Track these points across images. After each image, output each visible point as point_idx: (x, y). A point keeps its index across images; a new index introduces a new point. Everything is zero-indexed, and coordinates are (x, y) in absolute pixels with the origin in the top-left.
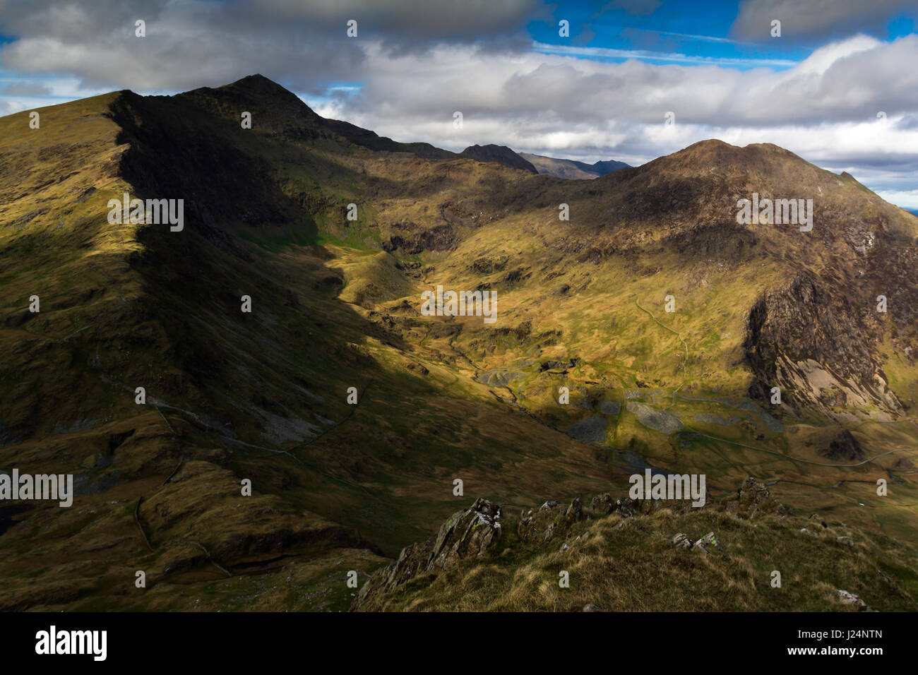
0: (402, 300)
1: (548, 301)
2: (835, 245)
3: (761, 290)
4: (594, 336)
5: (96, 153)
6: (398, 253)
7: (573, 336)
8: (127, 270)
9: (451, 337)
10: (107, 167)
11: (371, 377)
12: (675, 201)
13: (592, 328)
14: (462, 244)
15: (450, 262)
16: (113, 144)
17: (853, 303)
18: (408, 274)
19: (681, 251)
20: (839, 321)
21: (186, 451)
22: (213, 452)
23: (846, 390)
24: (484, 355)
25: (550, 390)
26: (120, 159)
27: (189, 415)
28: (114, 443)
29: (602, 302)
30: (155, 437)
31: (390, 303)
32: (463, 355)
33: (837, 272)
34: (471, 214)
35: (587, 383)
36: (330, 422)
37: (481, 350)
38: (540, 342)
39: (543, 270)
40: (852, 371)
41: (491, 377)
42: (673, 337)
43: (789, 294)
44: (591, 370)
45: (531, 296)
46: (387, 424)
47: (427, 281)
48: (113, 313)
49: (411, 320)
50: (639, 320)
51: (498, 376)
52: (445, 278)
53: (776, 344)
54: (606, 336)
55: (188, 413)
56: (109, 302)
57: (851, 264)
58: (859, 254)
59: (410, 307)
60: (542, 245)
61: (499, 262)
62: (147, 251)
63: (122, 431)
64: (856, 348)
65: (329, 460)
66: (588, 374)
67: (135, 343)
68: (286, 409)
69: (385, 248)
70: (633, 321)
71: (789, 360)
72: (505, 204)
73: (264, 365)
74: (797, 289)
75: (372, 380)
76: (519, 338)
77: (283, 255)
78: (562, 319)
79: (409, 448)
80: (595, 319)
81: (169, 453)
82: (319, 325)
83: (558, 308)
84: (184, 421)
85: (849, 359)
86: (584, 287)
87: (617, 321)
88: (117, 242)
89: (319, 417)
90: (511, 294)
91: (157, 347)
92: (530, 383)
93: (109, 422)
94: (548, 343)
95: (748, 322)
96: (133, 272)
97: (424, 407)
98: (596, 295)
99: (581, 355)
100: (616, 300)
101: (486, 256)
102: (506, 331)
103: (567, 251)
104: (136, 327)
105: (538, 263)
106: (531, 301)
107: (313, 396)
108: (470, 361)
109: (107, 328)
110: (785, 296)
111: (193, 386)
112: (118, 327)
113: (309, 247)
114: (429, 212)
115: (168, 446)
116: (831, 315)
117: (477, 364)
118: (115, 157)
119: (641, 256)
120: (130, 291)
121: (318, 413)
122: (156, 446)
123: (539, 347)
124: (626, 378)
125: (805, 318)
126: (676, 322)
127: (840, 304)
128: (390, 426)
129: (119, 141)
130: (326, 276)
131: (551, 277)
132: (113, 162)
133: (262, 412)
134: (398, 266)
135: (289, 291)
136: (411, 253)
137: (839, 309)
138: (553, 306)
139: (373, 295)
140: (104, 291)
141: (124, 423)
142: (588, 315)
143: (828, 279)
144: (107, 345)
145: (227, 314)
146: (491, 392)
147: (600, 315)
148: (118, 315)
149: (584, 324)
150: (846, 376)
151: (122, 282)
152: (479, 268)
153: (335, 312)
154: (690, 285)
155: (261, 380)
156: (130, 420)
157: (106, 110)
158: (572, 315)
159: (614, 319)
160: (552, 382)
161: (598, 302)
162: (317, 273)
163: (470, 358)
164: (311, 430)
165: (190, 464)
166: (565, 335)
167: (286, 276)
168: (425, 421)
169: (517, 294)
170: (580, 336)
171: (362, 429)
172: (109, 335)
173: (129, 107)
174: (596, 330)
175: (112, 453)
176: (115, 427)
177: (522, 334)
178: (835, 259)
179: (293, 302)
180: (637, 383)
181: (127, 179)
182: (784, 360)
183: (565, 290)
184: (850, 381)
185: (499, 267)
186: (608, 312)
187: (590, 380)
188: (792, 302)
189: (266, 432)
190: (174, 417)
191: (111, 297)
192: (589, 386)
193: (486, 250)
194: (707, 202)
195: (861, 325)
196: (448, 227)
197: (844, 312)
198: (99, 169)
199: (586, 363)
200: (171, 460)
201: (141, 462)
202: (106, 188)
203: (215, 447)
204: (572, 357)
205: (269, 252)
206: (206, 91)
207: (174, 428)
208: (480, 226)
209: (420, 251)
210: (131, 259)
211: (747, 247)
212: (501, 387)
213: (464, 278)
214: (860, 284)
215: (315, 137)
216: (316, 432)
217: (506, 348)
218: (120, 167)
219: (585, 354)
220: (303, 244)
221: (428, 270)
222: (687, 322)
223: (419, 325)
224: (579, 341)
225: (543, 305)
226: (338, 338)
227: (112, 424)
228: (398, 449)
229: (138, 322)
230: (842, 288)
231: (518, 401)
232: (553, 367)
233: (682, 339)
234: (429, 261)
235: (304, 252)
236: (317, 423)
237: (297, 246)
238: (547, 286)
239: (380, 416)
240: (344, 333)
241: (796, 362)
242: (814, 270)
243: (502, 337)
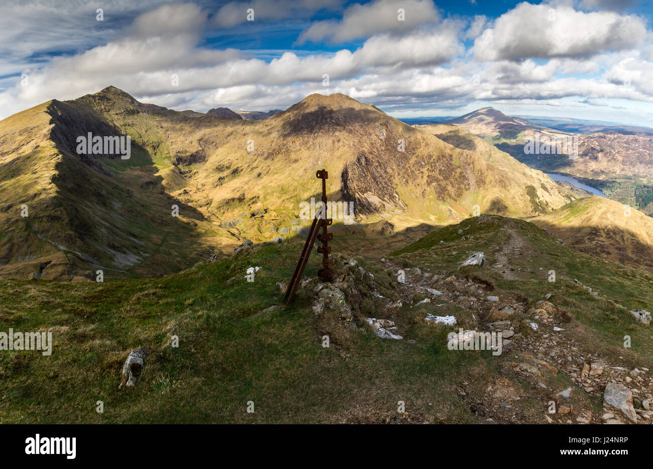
0: (183, 189)
1: (252, 181)
2: (371, 137)
3: (345, 163)
4: (274, 196)
5: (41, 129)
6: (180, 166)
7: (265, 197)
8: (50, 183)
9: (208, 206)
10: (45, 135)
11: (168, 230)
12: (303, 125)
13: (273, 192)
14: (210, 158)
15: (205, 168)
16: (48, 125)
17: (382, 163)
18: (185, 176)
19: (309, 149)
20: (378, 172)
21: (74, 272)
22: (87, 272)
23: (384, 203)
24: (224, 213)
25: (256, 226)
26: (51, 131)
27: (77, 254)
28: (42, 267)
29: (276, 179)
30: (60, 264)
31: (177, 191)
32: (214, 214)
33: (374, 150)
34: (213, 143)
35: (273, 220)
36: (147, 255)
37: (222, 211)
38: (249, 203)
39: (248, 166)
40: (386, 194)
41: (228, 224)
42: (309, 191)
43: (356, 163)
44: (274, 214)
45: (244, 180)
46: (176, 253)
47: (195, 179)
48: (43, 204)
49: (188, 199)
50: (293, 185)
51: (231, 223)
52: (203, 177)
53: (354, 187)
54: (279, 195)
55: (77, 253)
56: (41, 199)
57: (378, 145)
58: (381, 140)
59: (187, 193)
60: (246, 154)
61: (228, 165)
62: (59, 174)
63: (46, 261)
64: (386, 183)
65: (146, 274)
66: (273, 215)
67: (53, 218)
68: (125, 249)
69: (174, 164)
70: (291, 186)
71: (360, 194)
72: (228, 136)
73: (114, 228)
74: (359, 160)
75: (169, 232)
76: (240, 202)
77: (126, 172)
78: (259, 190)
79: (188, 265)
80: (274, 188)
81: (66, 272)
82: (142, 206)
83: (257, 184)
84: (73, 256)
85: (384, 188)
86: (268, 172)
87: (283, 187)
88: (47, 170)
89: (141, 253)
90: (235, 180)
91: (62, 220)
92: (247, 224)
93: (41, 257)
94: (253, 203)
95: (341, 179)
96: (53, 184)
97: (195, 243)
98: (273, 175)
99: (269, 207)
100: (282, 177)
101: (221, 163)
102: (233, 200)
103: (258, 155)
104: (54, 210)
105: (246, 163)
106: (243, 183)
107: (139, 242)
108: (218, 217)
109: (41, 212)
110: (354, 164)
111: (79, 240)
112: (45, 211)
113: (139, 167)
114: (193, 144)
115: (65, 269)
116: (374, 170)
117: (221, 218)
118: (49, 130)
119: (291, 153)
120: (51, 193)
121: (141, 251)
122: (60, 269)
123: (249, 205)
124: (290, 215)
125: (364, 173)
126: (309, 183)
127: (377, 164)
128: (178, 255)
129: (51, 123)
130: (146, 181)
131: (252, 169)
132: (47, 133)
133: (113, 252)
134: (181, 173)
135: (129, 190)
136: (186, 165)
137: (377, 166)
138: (254, 184)
139: (169, 189)
140: (40, 194)
141: (47, 258)
142: (270, 186)
143: (371, 153)
144: (40, 220)
145: (97, 203)
146: (228, 231)
147: (276, 185)
148: (45, 205)
149: (269, 191)
150: (384, 197)
151: (48, 189)
152: (219, 169)
153: (151, 199)
154: (314, 165)
155: (112, 236)
156: (50, 256)
157: (46, 110)
158: (264, 187)
159: (282, 186)
160: (257, 222)
161: (275, 179)
162: (142, 180)
163: (217, 215)
164: (138, 260)
165: (76, 278)
166: (261, 197)
167: (128, 182)
168: (196, 250)
169: (237, 180)
170: (268, 197)
171: (163, 257)
172: (41, 215)
173: (55, 107)
174: (275, 193)
175: (41, 272)
176: (43, 260)
177: (241, 200)
178: (372, 144)
179: (130, 194)
180: (296, 216)
181: (53, 141)
182: (359, 194)
183: (259, 175)
184: (385, 199)
185: (228, 168)
186: (280, 183)
187: (274, 218)
188: (358, 166)
189: (115, 261)
190: (69, 255)
191: (43, 196)
192: (274, 221)
193: (221, 159)
194: (316, 124)
195: (386, 172)
196: (203, 150)
197: (379, 167)
198: (42, 137)
199: (272, 210)
200: (67, 276)
201: (53, 277)
202: (45, 145)
203: (89, 270)
204: (265, 208)
205: (120, 172)
206: (89, 96)
207: (69, 260)
208: (217, 148)
209: (191, 164)
210: (52, 178)
211: (336, 143)
212: (233, 228)
213: (212, 175)
214: (383, 153)
215: (138, 112)
216: (140, 260)
217: (234, 208)
218: (51, 136)
219: (271, 206)
220: (135, 166)
221: (195, 174)
222: (314, 183)
223: (192, 201)
224: (267, 200)
225: (250, 184)
226: (151, 211)
227: (42, 258)
228: (182, 266)
229: (54, 209)
230: (377, 156)
231: (241, 234)
232: (257, 214)
233: (313, 192)
234: (195, 168)
235: (136, 170)
236: (141, 256)
237: (133, 167)
238: (251, 174)
239: (173, 250)
240: (155, 209)
241: (363, 194)
242: (365, 150)
243: (231, 202)
